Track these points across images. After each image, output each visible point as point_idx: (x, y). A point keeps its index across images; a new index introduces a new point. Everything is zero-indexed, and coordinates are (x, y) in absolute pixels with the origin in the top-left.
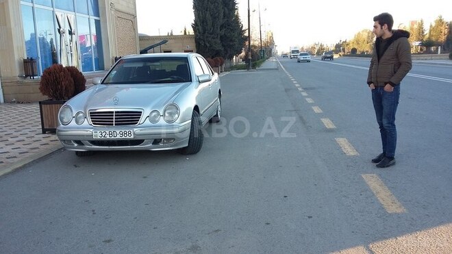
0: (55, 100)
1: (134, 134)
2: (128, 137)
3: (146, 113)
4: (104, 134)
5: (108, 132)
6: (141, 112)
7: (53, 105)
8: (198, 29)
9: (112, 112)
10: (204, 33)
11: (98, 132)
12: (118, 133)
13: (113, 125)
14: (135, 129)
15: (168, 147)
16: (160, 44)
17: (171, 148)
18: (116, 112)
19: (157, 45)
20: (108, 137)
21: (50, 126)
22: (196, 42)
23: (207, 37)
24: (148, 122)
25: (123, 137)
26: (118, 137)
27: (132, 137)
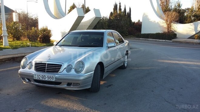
1: (55, 78)
2: (52, 80)
3: (65, 66)
4: (39, 77)
5: (41, 76)
6: (61, 65)
9: (46, 64)
11: (37, 75)
12: (47, 77)
13: (45, 71)
14: (56, 76)
15: (75, 88)
17: (78, 89)
18: (48, 64)
20: (41, 79)
24: (65, 72)
25: (49, 80)
26: (46, 79)
27: (54, 80)
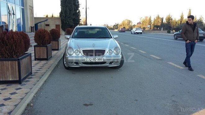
0: (41, 45)
1: (103, 59)
2: (101, 61)
3: (107, 50)
4: (90, 59)
5: (92, 59)
6: (105, 50)
7: (41, 47)
8: (63, 15)
9: (93, 50)
10: (66, 17)
11: (88, 58)
12: (97, 59)
13: (94, 55)
14: (104, 57)
16: (44, 21)
17: (117, 66)
18: (95, 50)
19: (43, 21)
20: (92, 61)
21: (38, 57)
22: (61, 21)
23: (67, 19)
24: (108, 54)
25: (99, 61)
26: (97, 61)
27: (103, 61)
